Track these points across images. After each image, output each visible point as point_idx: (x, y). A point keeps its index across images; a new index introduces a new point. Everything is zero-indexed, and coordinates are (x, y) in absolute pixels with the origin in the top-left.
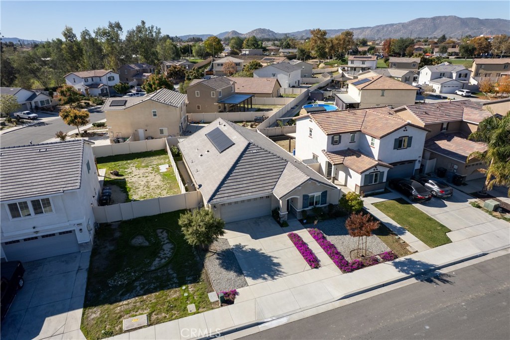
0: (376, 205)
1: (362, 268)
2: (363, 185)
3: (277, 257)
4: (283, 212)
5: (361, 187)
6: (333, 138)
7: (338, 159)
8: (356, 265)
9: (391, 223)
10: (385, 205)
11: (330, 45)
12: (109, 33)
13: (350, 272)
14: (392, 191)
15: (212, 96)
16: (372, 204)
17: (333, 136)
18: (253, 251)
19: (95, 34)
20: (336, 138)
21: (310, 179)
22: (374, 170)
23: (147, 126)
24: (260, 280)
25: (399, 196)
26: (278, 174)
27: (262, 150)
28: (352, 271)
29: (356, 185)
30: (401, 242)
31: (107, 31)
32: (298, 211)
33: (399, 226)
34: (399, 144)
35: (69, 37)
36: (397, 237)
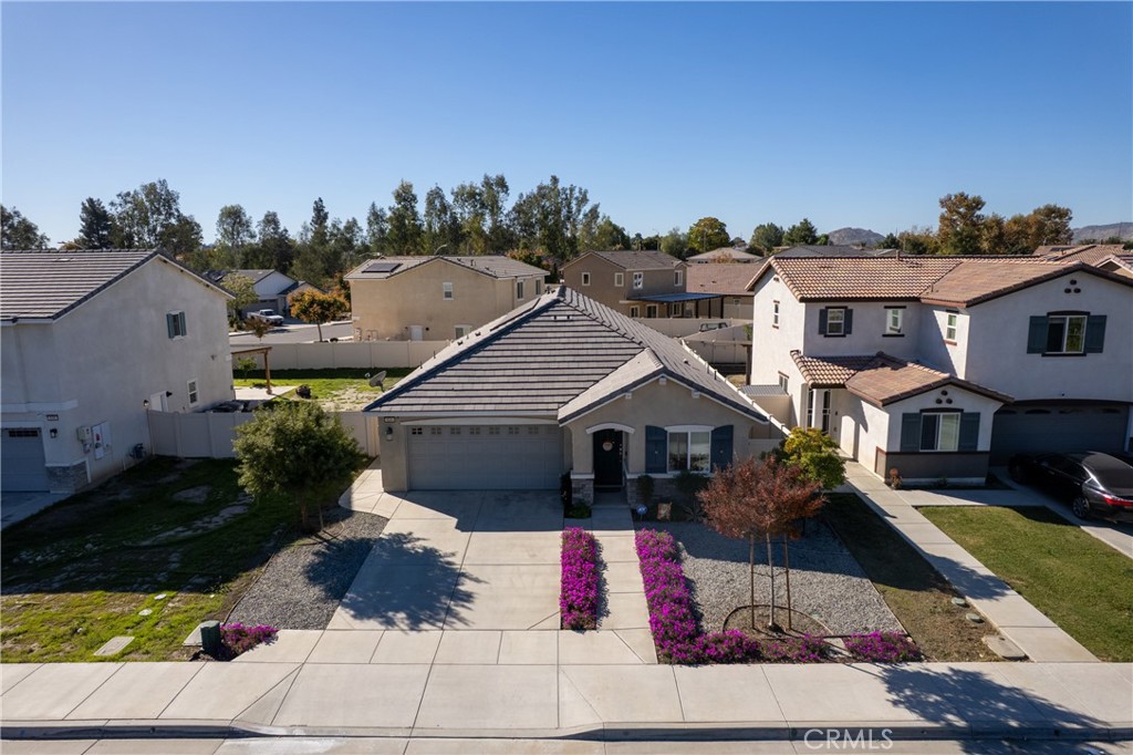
0: (928, 511)
1: (743, 661)
2: (897, 448)
3: (481, 578)
4: (583, 472)
5: (888, 454)
6: (823, 314)
7: (834, 374)
8: (723, 649)
9: (955, 558)
10: (964, 515)
11: (995, 231)
12: (480, 195)
13: (689, 664)
14: (1015, 485)
15: (616, 285)
16: (916, 507)
17: (822, 306)
18: (430, 554)
19: (453, 197)
20: (836, 316)
21: (665, 370)
22: (939, 401)
23: (430, 319)
24: (373, 624)
25: (1034, 500)
26: (600, 371)
27: (585, 318)
28: (699, 660)
29: (878, 450)
30: (969, 616)
31: (478, 191)
32: (629, 477)
33: (984, 571)
34: (1049, 336)
35: (405, 200)
36: (955, 601)
